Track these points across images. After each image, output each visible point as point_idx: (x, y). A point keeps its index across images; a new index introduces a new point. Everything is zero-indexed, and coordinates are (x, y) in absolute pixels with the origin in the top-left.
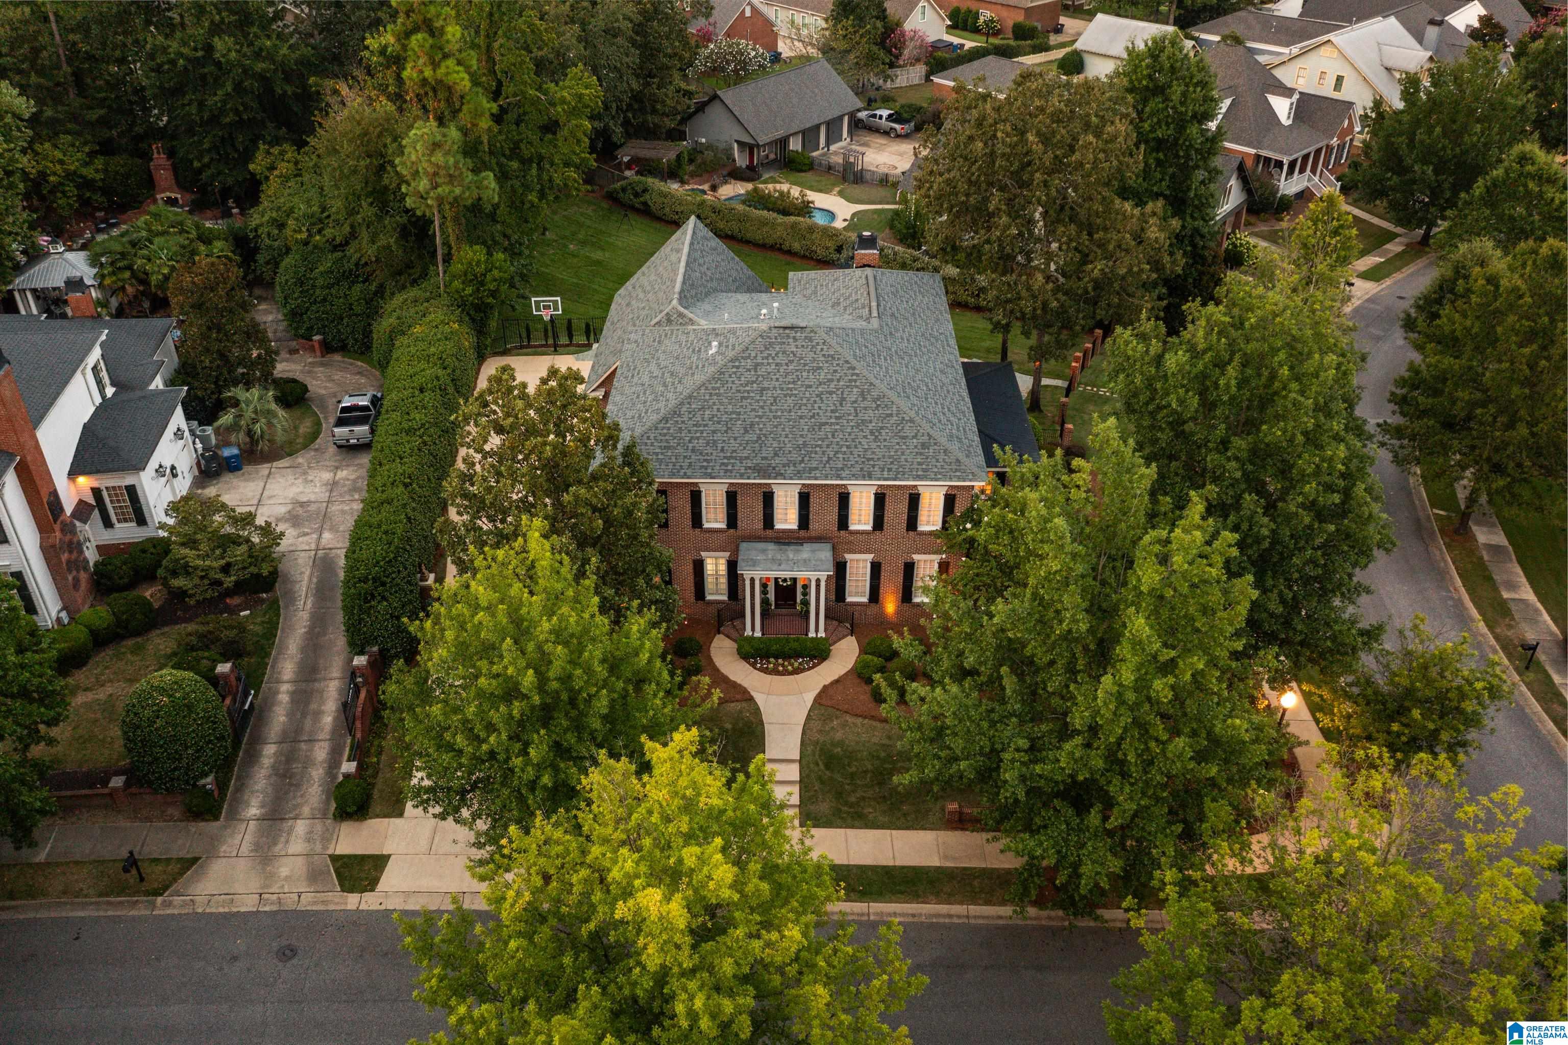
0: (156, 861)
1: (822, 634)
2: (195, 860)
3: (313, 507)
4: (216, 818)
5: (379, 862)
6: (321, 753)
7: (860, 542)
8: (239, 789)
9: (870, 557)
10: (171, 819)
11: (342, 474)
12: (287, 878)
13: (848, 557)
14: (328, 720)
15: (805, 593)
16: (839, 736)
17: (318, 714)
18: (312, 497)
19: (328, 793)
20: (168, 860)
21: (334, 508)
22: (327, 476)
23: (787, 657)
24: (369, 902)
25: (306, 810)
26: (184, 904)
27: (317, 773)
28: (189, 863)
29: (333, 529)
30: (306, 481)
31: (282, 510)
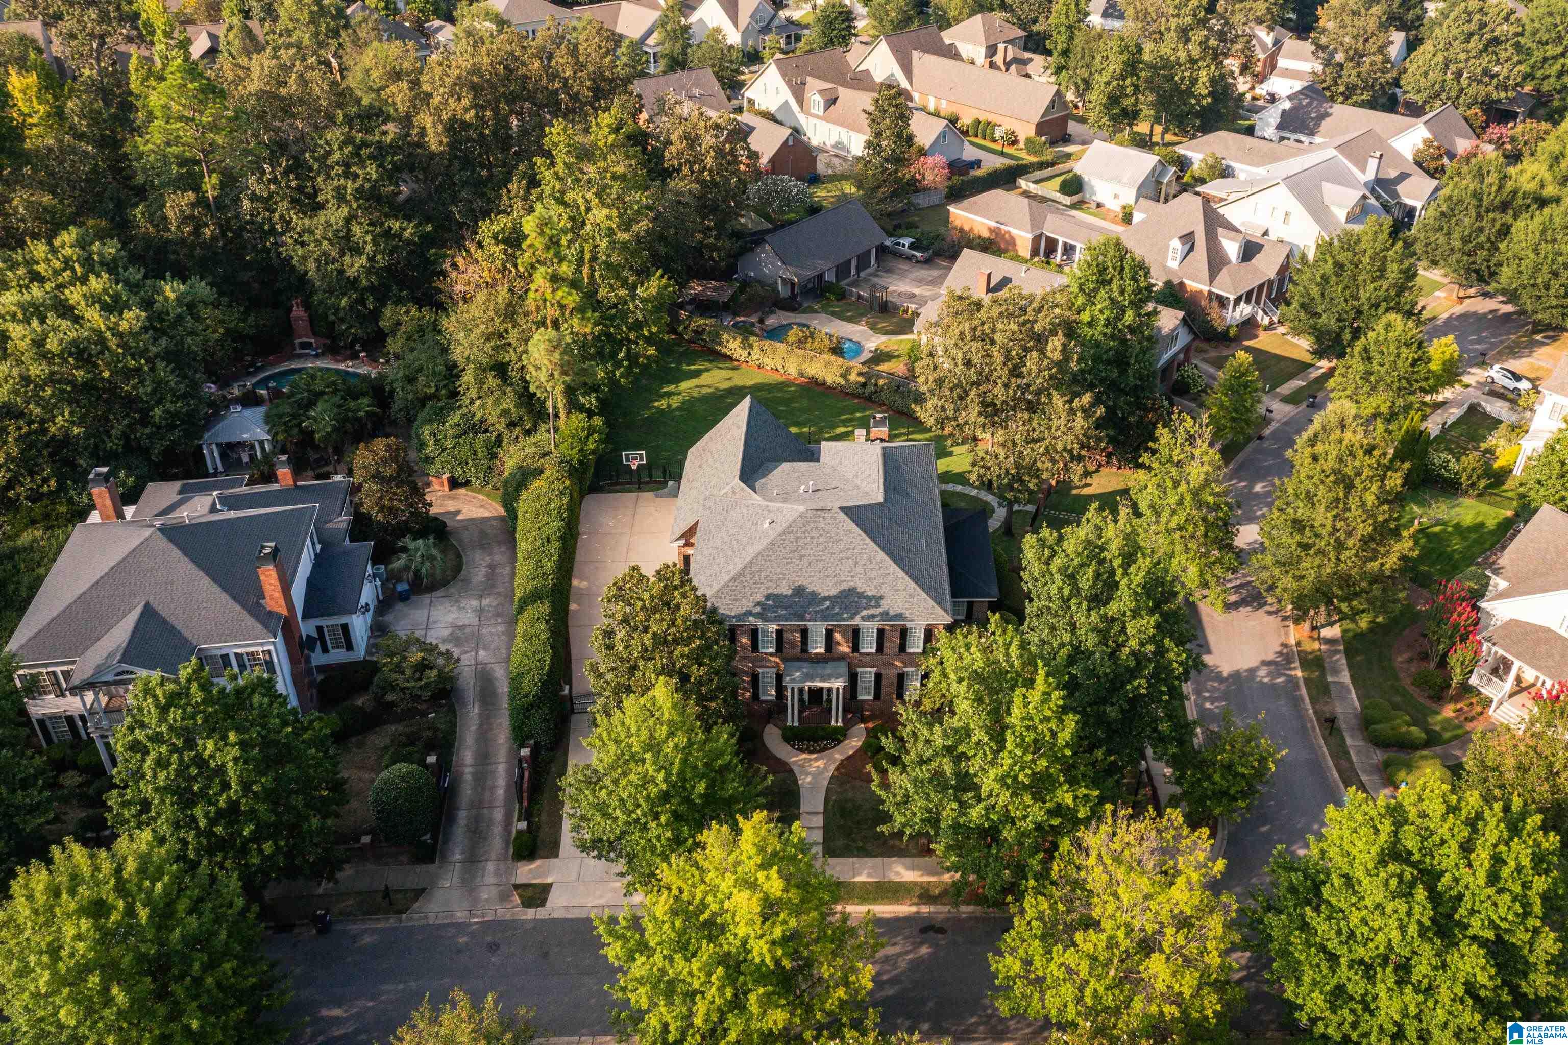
0: (400, 891)
1: (840, 724)
2: (423, 890)
3: (468, 630)
4: (433, 862)
5: (546, 889)
6: (498, 815)
7: (867, 660)
8: (446, 842)
9: (874, 670)
10: (402, 863)
11: (486, 602)
12: (487, 900)
13: (859, 670)
14: (501, 792)
15: (829, 695)
16: (850, 795)
17: (493, 788)
18: (467, 622)
19: (507, 843)
20: (406, 891)
21: (484, 631)
22: (475, 603)
23: (815, 741)
24: (541, 913)
25: (493, 855)
26: (420, 919)
27: (497, 830)
28: (419, 893)
29: (486, 648)
30: (459, 608)
31: (446, 633)
